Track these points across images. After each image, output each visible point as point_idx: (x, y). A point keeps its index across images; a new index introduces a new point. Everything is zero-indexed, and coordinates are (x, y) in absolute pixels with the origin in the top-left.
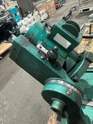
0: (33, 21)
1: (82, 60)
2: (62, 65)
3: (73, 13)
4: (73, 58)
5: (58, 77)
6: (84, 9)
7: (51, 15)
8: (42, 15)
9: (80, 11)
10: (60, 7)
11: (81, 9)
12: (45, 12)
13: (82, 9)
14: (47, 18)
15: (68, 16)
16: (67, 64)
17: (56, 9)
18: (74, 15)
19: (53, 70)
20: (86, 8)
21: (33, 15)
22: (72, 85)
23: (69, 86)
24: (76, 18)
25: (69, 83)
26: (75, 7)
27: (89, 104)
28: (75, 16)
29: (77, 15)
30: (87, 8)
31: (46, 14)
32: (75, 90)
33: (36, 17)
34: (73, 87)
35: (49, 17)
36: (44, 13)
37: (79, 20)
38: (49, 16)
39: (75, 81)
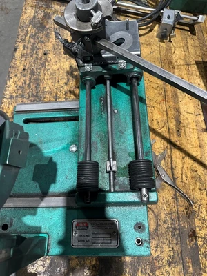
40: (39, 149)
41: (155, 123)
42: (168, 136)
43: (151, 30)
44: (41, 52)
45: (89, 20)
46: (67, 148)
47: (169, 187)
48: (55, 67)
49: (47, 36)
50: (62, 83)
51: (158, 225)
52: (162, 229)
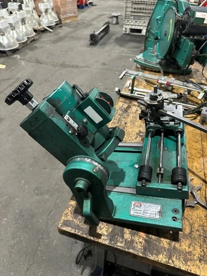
0: (20, 24)
1: (112, 138)
2: (90, 142)
3: (112, 28)
4: (103, 134)
5: (86, 154)
6: (133, 27)
7: (66, 19)
8: (44, 14)
9: (126, 29)
10: (86, 5)
11: (127, 27)
12: (53, 9)
13: (130, 27)
14: (56, 25)
15: (102, 34)
16: (96, 140)
17: (78, 7)
18: (113, 34)
19: (81, 147)
20: (136, 28)
21: (20, 8)
22: (99, 163)
23: (96, 164)
24: (117, 43)
25: (96, 162)
26: (117, 17)
27: (115, 190)
28: (114, 37)
29: (119, 36)
30: (139, 28)
31: (54, 15)
32: (102, 168)
33: (29, 16)
34: (100, 166)
35: (61, 23)
36: (50, 11)
37: (122, 49)
38: (60, 20)
39: (102, 160)
40: (116, 164)
41: (195, 168)
42: (204, 178)
43: (195, 119)
44: (123, 123)
45: (156, 100)
46: (132, 166)
47: (202, 209)
48: (130, 130)
49: (128, 115)
50: (133, 138)
51: (191, 231)
52: (196, 234)
